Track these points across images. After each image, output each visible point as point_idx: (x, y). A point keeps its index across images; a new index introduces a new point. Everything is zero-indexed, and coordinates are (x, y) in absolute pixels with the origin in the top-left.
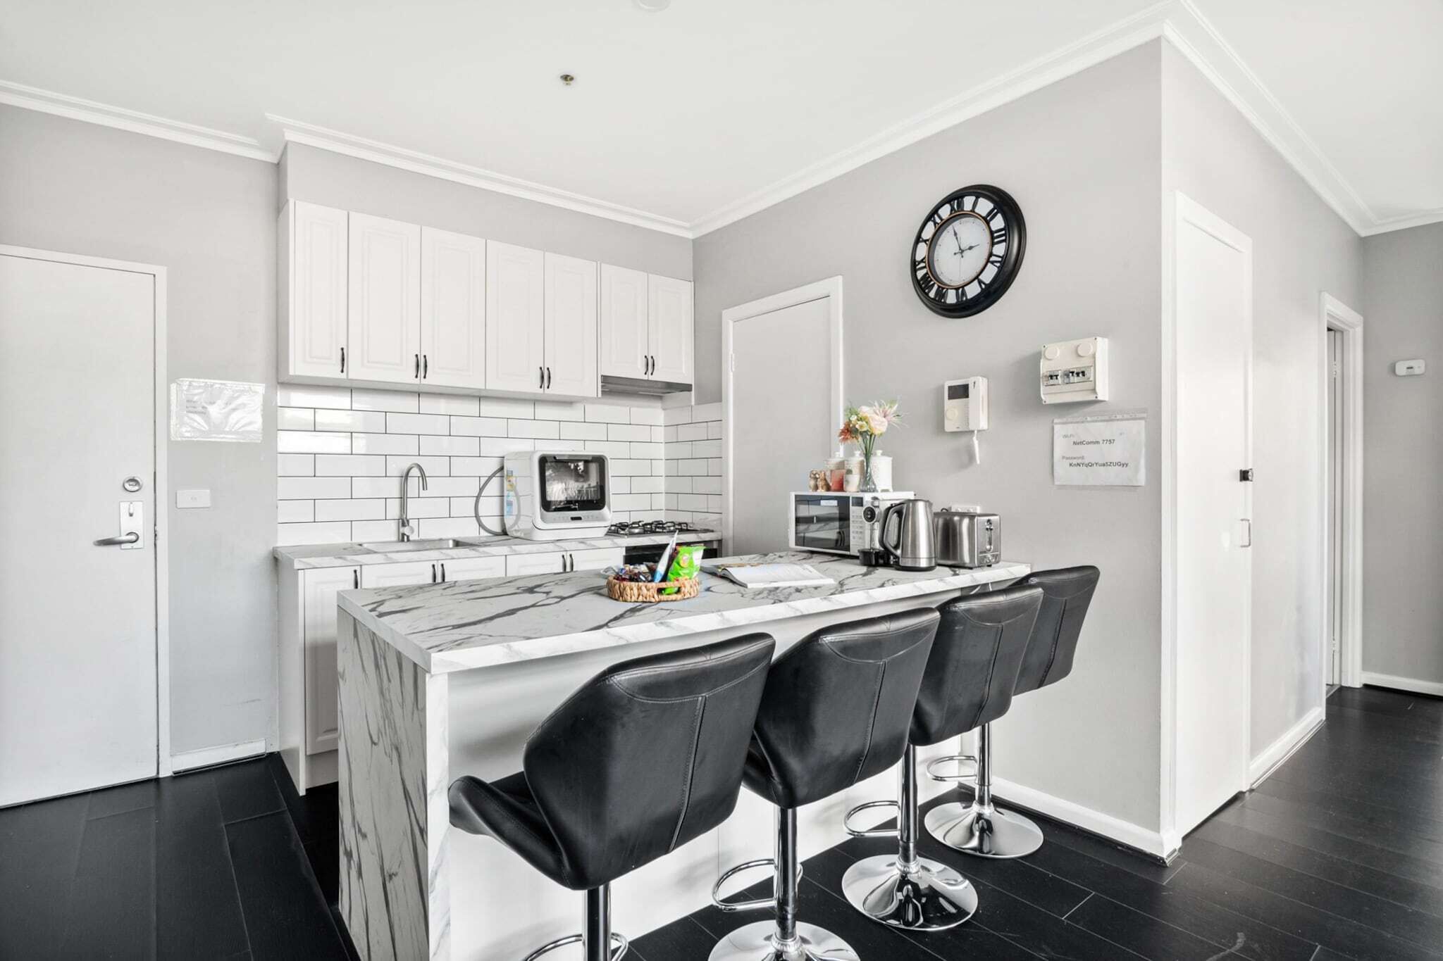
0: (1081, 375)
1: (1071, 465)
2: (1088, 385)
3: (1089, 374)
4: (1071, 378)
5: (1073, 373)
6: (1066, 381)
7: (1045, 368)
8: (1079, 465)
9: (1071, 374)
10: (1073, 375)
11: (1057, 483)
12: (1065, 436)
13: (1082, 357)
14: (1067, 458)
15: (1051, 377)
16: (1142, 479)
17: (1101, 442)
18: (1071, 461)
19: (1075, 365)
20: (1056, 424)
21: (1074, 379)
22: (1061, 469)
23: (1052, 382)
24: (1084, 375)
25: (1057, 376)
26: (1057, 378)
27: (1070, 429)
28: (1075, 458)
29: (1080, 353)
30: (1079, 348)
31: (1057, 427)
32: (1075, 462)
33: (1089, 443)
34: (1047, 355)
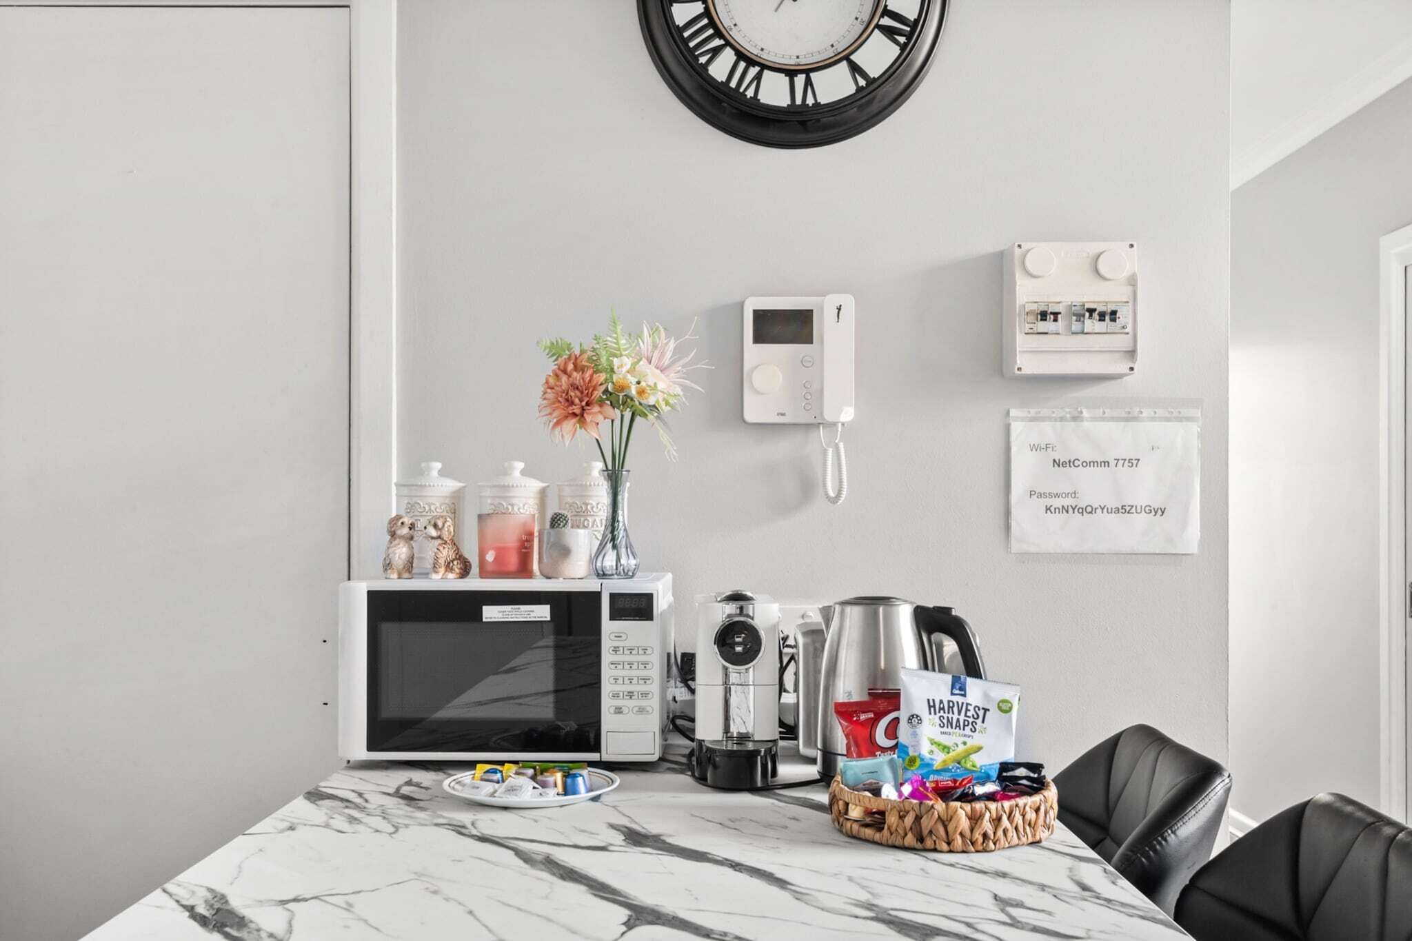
0: (1107, 318)
1: (1048, 509)
2: (1122, 342)
3: (1124, 316)
4: (1088, 322)
5: (1091, 311)
6: (1076, 326)
7: (1027, 293)
8: (1065, 509)
9: (1087, 314)
10: (1091, 316)
11: (1015, 546)
12: (1035, 448)
13: (1105, 279)
14: (1040, 495)
15: (1044, 316)
16: (1191, 539)
17: (1113, 463)
18: (1049, 502)
19: (1096, 295)
20: (1017, 419)
21: (1091, 324)
22: (1025, 514)
23: (1042, 326)
24: (1113, 320)
25: (1056, 314)
26: (1056, 320)
27: (1047, 432)
28: (1057, 495)
29: (1102, 269)
30: (1100, 259)
31: (1017, 428)
32: (1058, 503)
33: (1086, 464)
34: (1028, 264)
